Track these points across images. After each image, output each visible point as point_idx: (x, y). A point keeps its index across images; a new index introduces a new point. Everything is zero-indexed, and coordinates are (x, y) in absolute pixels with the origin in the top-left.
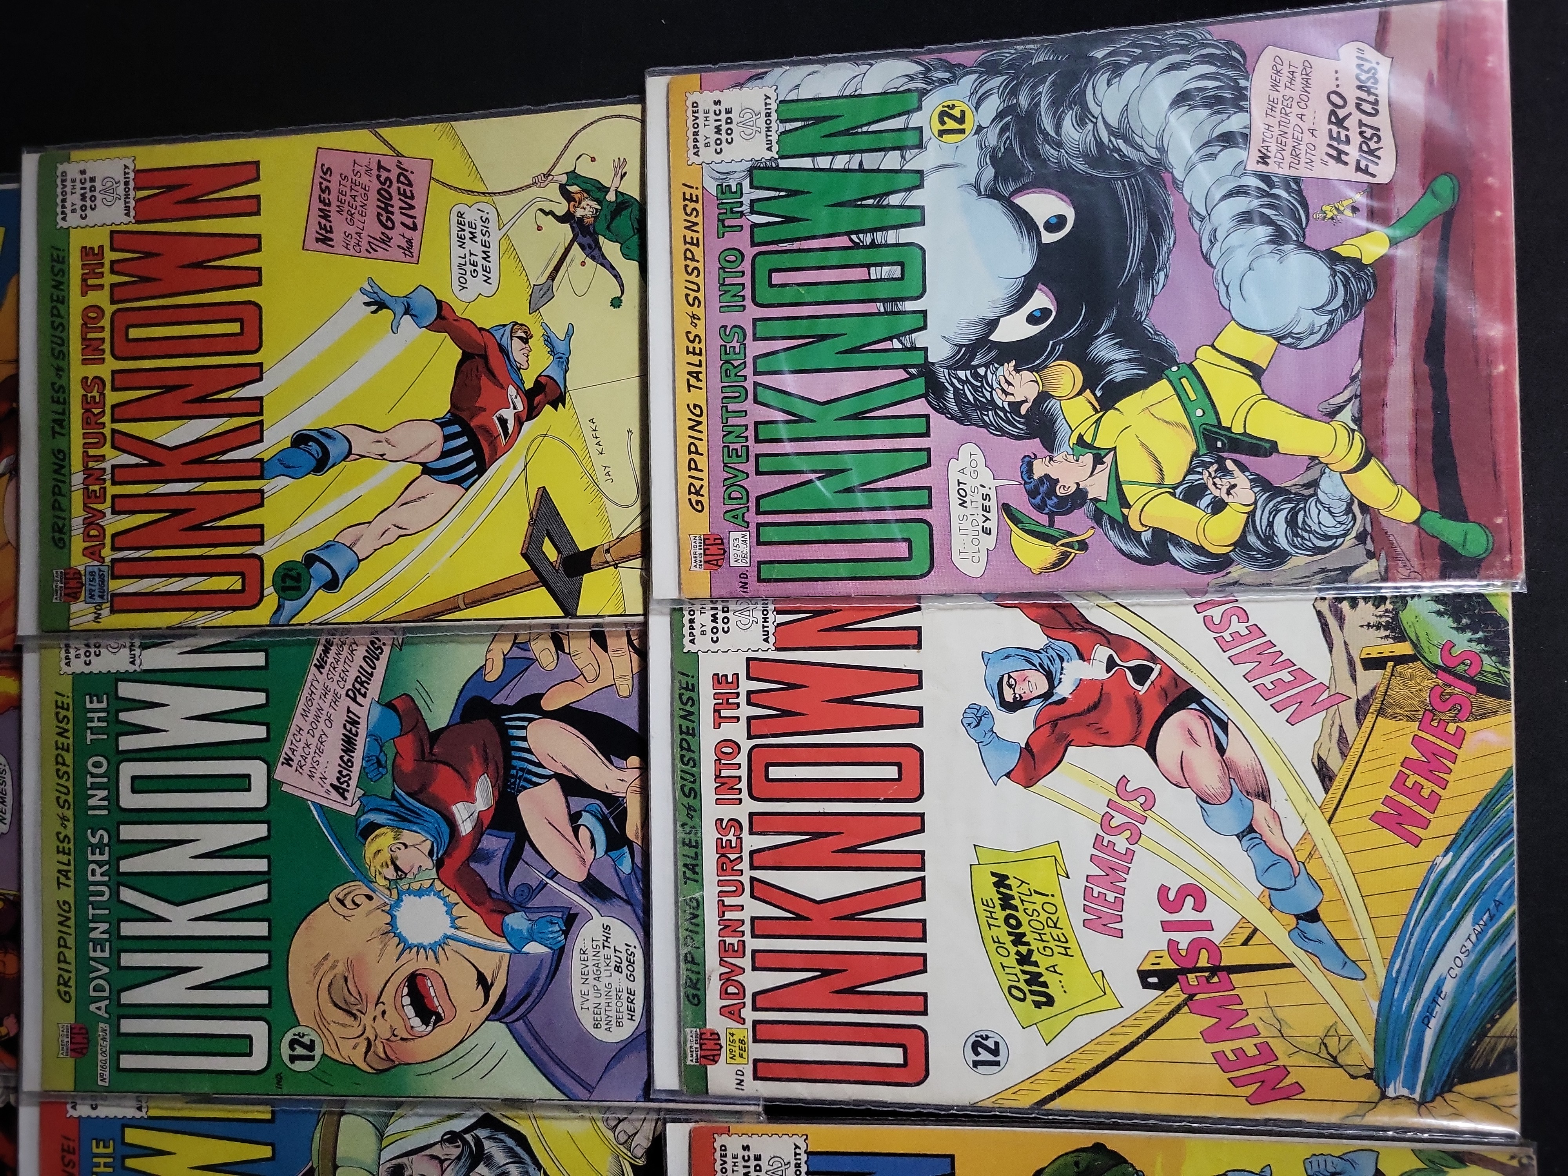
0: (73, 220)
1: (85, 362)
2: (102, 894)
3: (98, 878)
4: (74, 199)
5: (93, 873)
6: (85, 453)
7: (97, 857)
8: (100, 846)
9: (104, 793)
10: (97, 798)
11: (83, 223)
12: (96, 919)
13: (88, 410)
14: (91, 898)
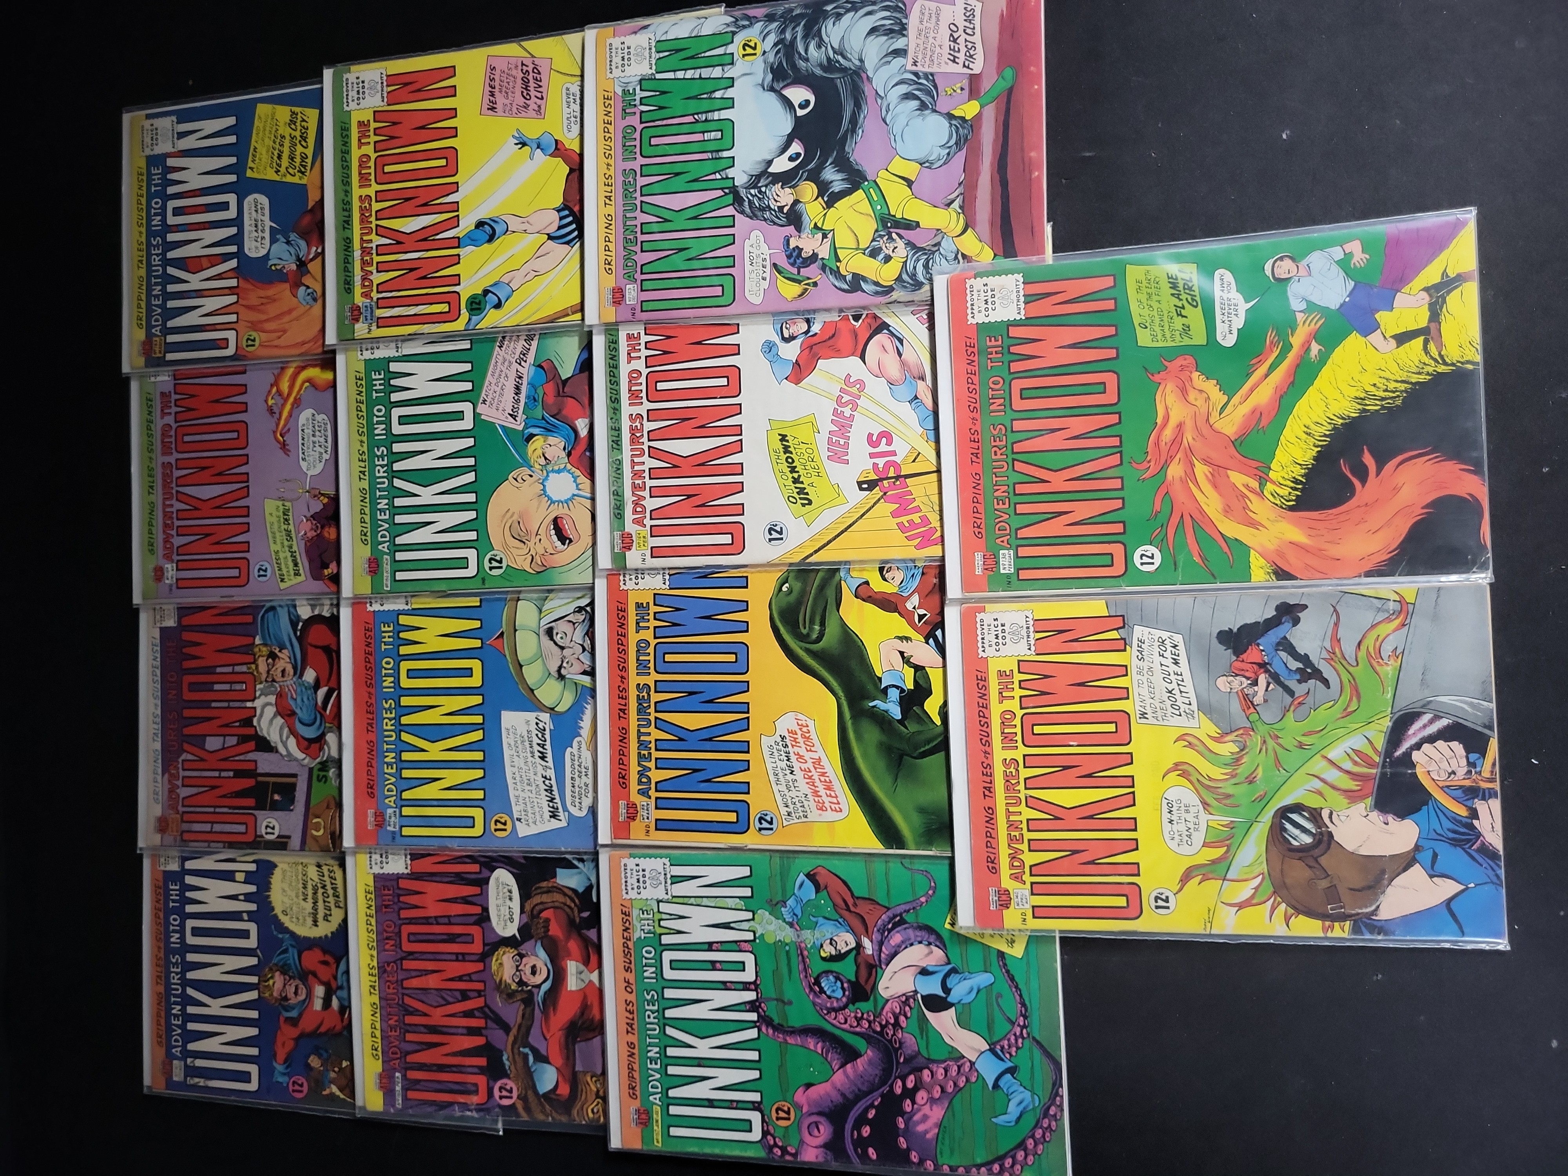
0: (353, 106)
1: (360, 187)
2: (384, 483)
3: (381, 474)
4: (353, 94)
5: (379, 471)
6: (362, 239)
7: (381, 463)
8: (382, 457)
9: (384, 426)
10: (380, 429)
11: (358, 107)
12: (380, 497)
13: (363, 214)
14: (378, 486)
